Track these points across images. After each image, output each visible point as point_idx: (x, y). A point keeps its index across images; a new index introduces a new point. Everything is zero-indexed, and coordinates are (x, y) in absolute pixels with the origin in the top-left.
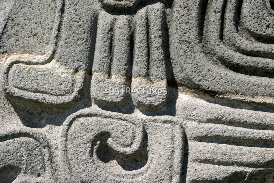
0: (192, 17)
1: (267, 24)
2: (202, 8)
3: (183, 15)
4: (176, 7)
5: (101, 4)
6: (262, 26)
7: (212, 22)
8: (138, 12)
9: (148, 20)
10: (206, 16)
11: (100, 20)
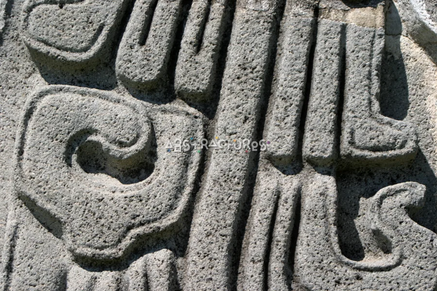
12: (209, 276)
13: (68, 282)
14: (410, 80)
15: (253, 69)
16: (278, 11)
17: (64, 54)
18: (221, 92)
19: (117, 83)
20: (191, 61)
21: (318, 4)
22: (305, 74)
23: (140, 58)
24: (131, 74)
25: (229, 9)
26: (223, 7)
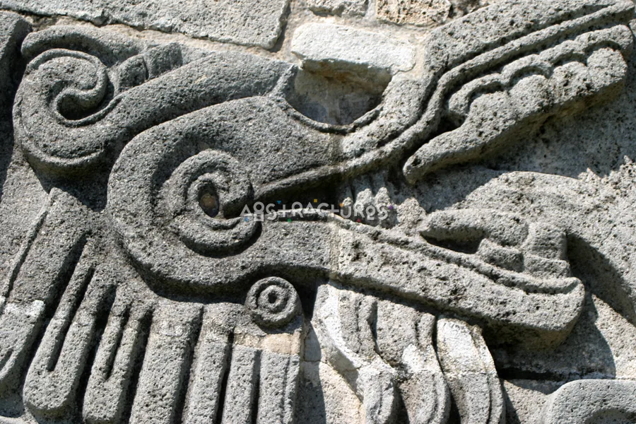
14: (328, 408)
15: (163, 396)
16: (192, 337)
18: (130, 420)
19: (24, 410)
20: (100, 388)
21: (233, 329)
22: (216, 402)
23: (47, 384)
24: (37, 401)
25: (143, 333)
26: (136, 332)
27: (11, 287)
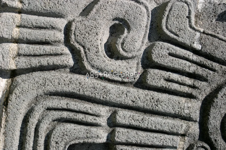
0: (63, 87)
1: (58, 142)
2: (70, 95)
3: (64, 81)
4: (70, 76)
5: (72, 20)
6: (57, 138)
7: (60, 102)
8: (66, 47)
9: (60, 55)
10: (64, 98)
11: (60, 20)
12: (60, 84)
13: (59, 18)
15: (157, 105)
16: (184, 117)
17: (165, 18)
18: (146, 90)
19: (151, 42)
20: (161, 77)
21: (187, 136)
22: (154, 129)
23: (163, 53)
24: (155, 49)
25: (185, 95)
26: (186, 92)
27: (207, 34)
